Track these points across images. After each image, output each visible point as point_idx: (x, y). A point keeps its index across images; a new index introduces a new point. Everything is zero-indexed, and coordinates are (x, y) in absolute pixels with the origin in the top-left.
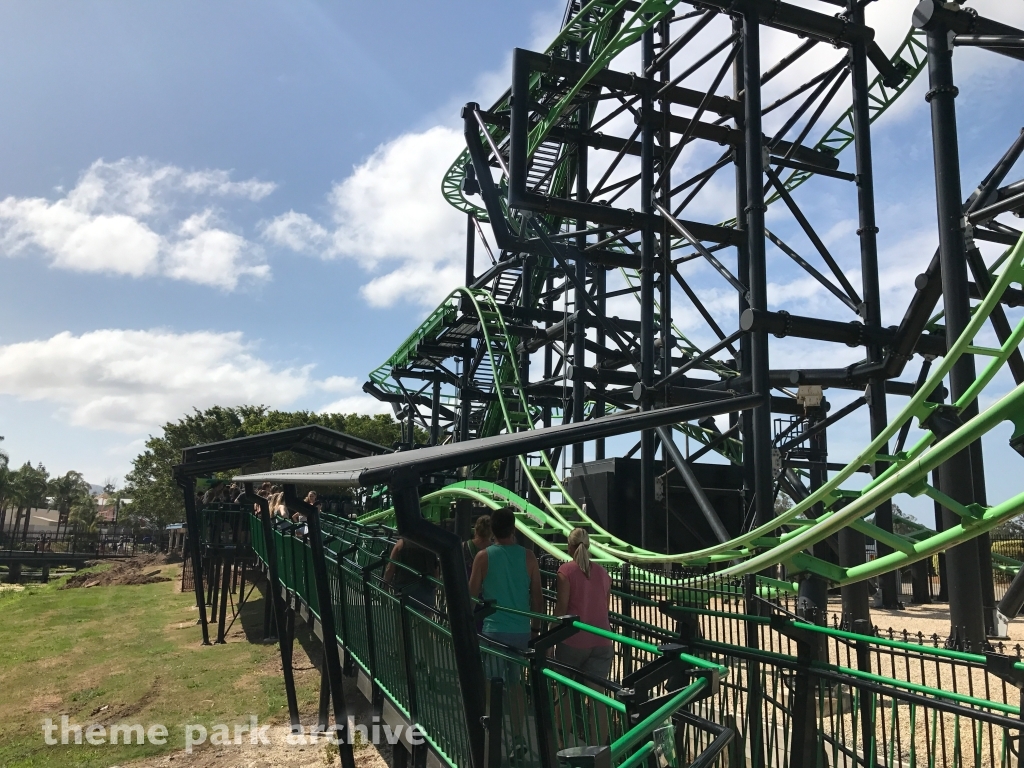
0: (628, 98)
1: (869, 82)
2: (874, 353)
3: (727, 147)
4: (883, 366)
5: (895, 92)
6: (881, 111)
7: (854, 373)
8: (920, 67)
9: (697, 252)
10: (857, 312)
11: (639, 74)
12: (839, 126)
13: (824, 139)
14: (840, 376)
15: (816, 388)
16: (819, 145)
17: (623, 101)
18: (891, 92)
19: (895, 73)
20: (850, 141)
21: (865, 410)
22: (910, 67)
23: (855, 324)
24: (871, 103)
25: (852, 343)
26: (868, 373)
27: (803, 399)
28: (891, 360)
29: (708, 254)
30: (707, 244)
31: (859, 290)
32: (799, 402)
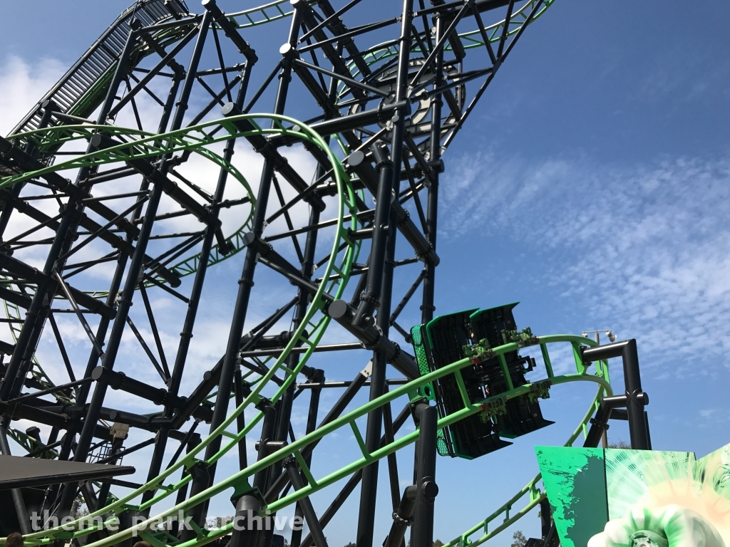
0: (58, 192)
1: (212, 246)
2: (168, 411)
3: (116, 249)
4: (171, 421)
5: (223, 257)
6: (213, 264)
7: (153, 421)
8: (239, 250)
9: (72, 309)
10: (166, 383)
11: (73, 182)
12: (188, 262)
13: (176, 266)
14: (143, 421)
15: (125, 426)
16: (173, 268)
17: (55, 192)
18: (221, 256)
19: (226, 248)
20: (191, 273)
21: (152, 447)
22: (234, 248)
23: (163, 390)
24: (210, 258)
25: (157, 403)
26: (162, 423)
27: (115, 432)
28: (177, 418)
29: (80, 313)
30: (81, 308)
31: (171, 370)
32: (111, 433)
